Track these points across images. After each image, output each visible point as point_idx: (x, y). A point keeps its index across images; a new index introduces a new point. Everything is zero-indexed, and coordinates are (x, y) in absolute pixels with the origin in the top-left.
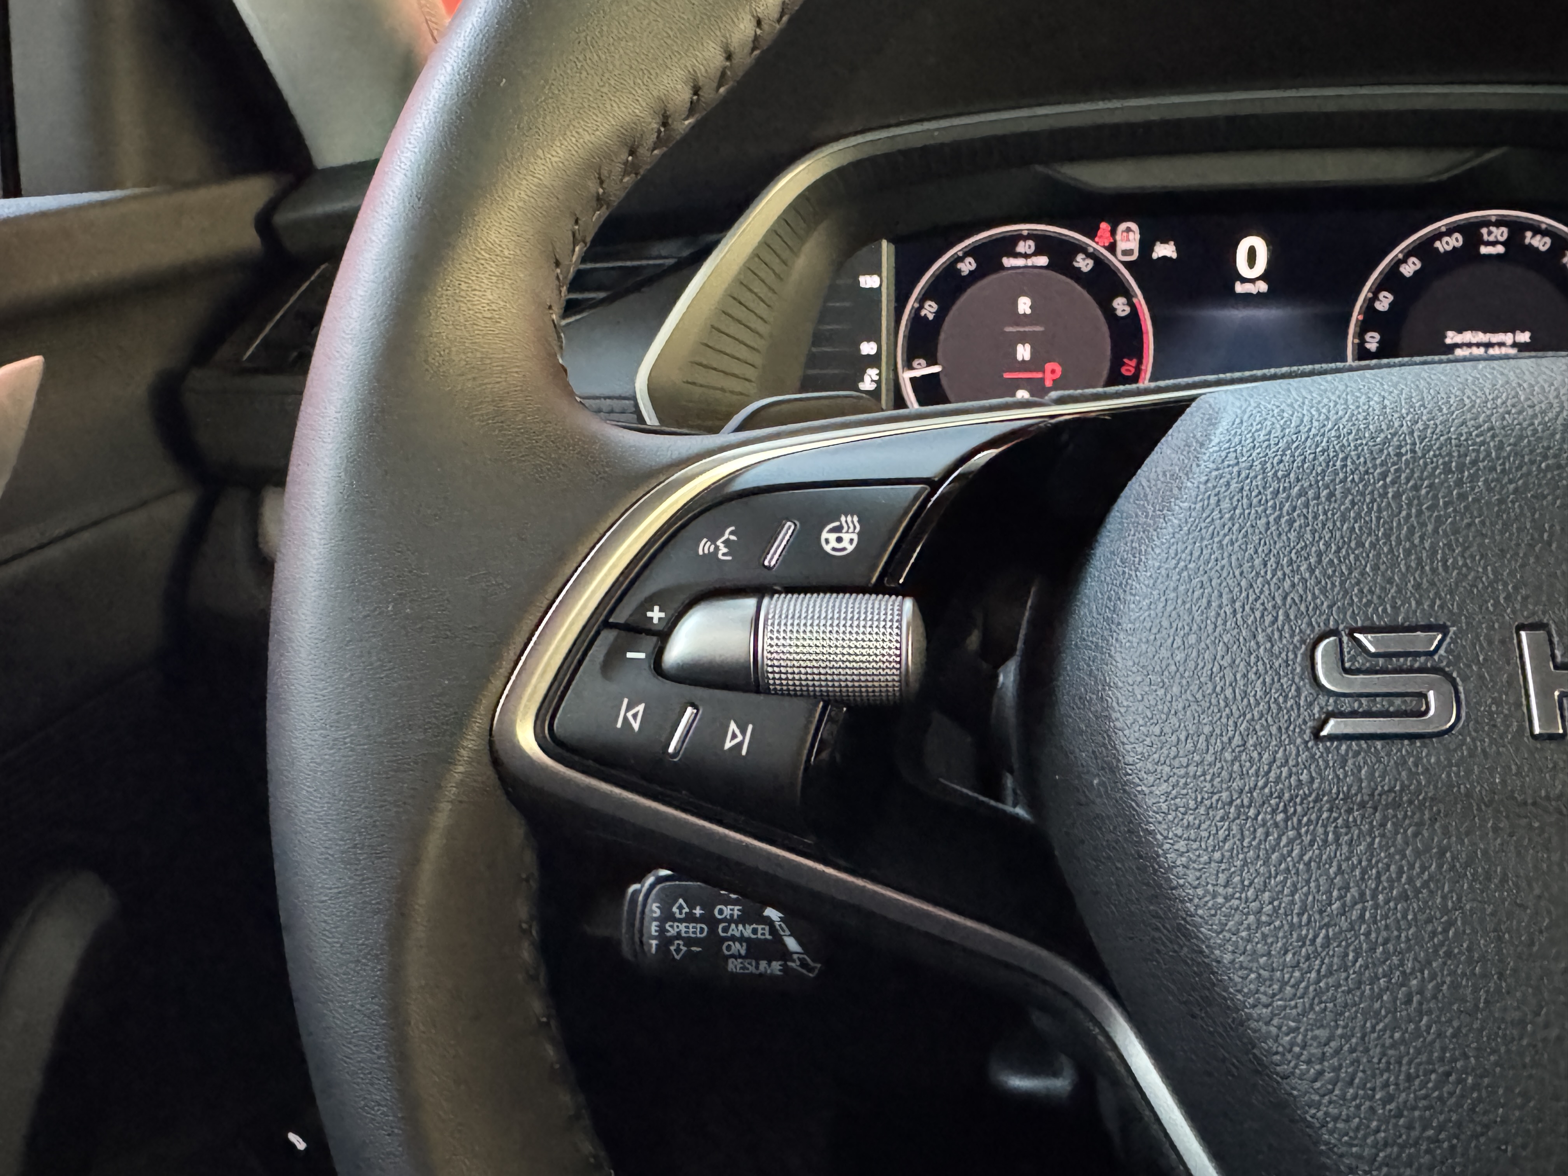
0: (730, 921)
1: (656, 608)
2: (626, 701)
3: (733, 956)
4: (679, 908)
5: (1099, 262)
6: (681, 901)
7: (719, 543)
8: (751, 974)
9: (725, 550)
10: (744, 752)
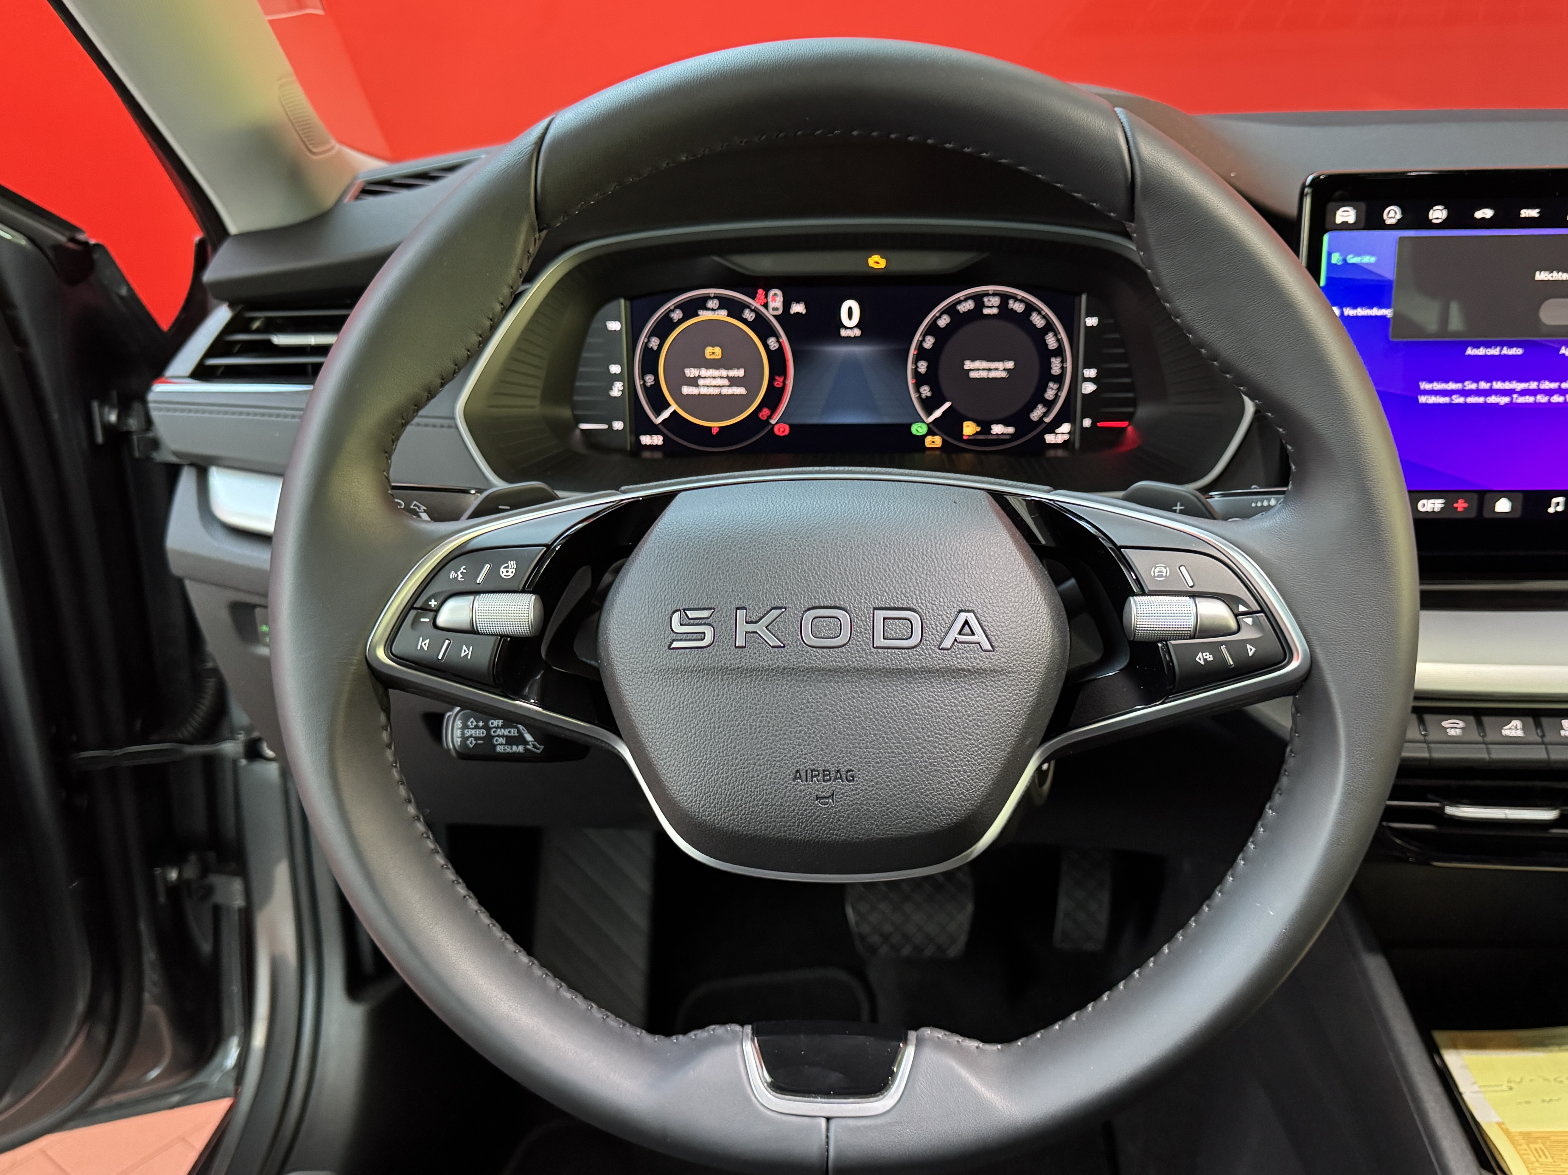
0: (497, 727)
1: (433, 600)
2: (421, 639)
3: (499, 744)
4: (472, 722)
5: (759, 316)
6: (472, 719)
7: (459, 573)
8: (508, 753)
9: (461, 576)
10: (469, 657)
